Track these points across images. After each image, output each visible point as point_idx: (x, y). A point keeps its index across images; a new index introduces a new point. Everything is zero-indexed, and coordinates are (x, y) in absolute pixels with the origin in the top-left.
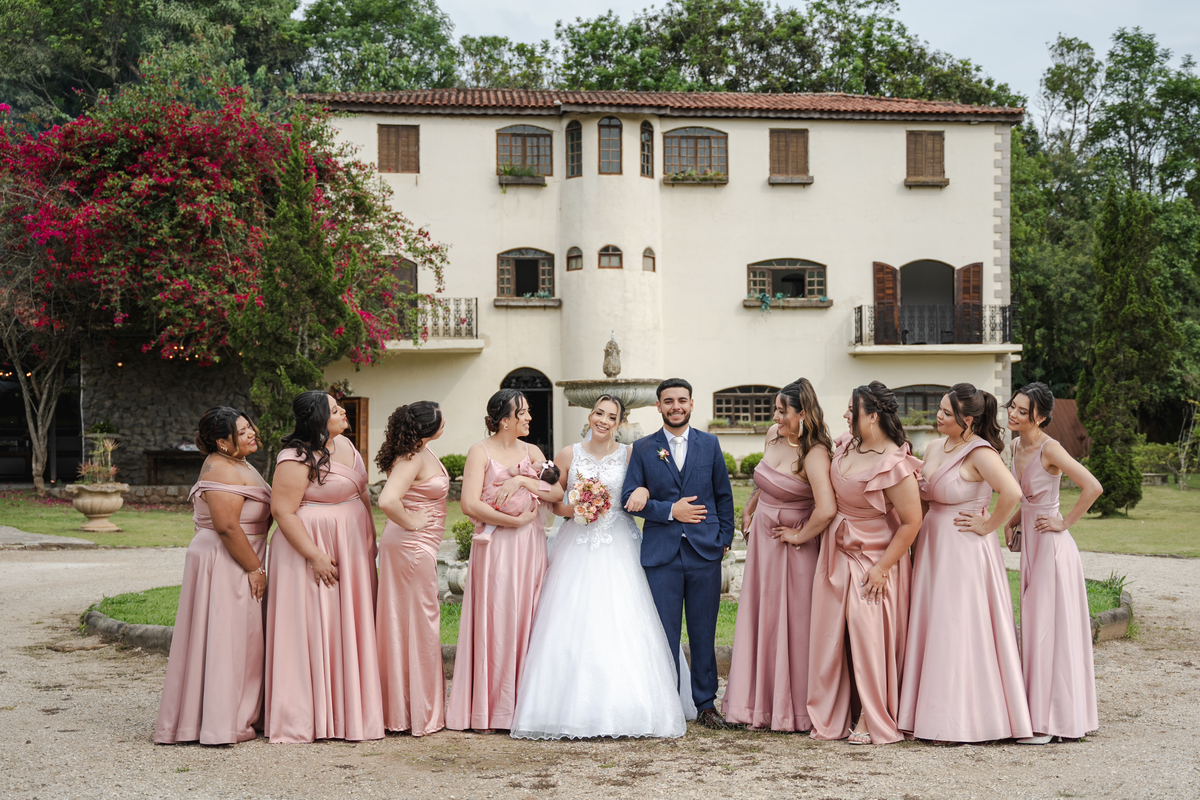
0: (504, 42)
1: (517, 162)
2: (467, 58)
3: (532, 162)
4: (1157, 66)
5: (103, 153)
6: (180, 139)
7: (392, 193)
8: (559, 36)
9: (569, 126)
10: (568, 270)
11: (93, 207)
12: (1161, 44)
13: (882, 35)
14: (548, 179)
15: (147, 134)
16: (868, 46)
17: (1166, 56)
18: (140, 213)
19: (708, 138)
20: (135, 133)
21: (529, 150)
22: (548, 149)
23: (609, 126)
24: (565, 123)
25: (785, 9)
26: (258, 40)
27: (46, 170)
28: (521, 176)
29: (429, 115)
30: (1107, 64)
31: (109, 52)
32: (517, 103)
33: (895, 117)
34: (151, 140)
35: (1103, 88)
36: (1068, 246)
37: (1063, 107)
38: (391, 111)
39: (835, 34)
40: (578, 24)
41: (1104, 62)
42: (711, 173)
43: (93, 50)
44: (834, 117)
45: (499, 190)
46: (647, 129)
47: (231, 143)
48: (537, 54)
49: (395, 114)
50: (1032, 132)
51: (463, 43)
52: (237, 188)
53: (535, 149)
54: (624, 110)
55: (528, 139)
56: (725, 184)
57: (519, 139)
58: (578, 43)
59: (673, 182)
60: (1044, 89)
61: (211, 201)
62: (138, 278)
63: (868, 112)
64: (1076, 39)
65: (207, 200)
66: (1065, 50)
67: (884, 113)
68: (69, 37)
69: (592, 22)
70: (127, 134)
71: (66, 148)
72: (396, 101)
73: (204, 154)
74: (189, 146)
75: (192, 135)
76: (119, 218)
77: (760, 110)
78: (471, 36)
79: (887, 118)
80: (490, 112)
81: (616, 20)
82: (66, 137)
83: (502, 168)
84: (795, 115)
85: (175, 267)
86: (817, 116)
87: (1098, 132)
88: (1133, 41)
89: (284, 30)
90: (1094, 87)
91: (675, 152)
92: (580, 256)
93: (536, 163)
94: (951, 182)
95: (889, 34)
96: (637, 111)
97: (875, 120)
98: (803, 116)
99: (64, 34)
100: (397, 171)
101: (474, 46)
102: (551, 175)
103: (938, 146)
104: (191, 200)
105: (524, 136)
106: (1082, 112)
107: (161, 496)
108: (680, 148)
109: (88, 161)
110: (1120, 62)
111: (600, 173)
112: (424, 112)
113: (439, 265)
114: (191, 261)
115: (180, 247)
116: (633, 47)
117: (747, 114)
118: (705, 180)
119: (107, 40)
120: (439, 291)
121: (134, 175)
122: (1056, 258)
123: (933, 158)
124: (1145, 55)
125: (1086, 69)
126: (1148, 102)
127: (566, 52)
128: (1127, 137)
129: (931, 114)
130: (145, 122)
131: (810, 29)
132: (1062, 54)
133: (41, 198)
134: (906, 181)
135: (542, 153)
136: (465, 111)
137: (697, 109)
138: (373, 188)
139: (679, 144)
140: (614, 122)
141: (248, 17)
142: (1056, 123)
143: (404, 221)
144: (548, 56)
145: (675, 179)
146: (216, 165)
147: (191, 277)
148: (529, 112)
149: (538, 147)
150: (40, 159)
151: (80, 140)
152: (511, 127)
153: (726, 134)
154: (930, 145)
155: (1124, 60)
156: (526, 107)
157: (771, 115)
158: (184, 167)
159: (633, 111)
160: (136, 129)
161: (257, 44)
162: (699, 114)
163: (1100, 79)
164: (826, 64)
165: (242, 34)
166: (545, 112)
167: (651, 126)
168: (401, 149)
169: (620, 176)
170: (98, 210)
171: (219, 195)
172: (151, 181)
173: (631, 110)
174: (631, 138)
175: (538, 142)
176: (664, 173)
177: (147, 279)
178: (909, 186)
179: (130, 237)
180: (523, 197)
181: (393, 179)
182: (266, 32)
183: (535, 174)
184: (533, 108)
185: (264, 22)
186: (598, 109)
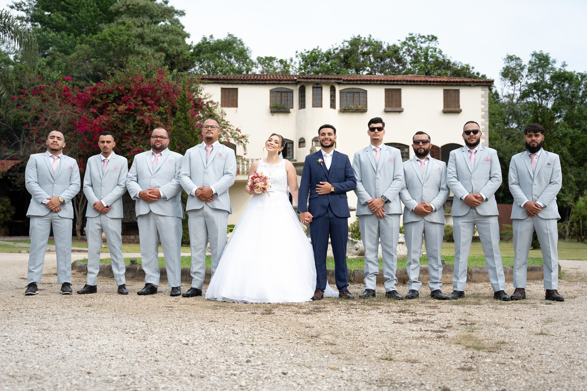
0: (274, 59)
1: (278, 103)
2: (259, 65)
3: (285, 103)
4: (550, 66)
5: (108, 97)
6: (138, 90)
7: (226, 115)
8: (297, 56)
9: (300, 88)
10: (299, 147)
11: (102, 118)
12: (552, 57)
13: (432, 54)
14: (291, 110)
15: (126, 89)
16: (426, 58)
17: (554, 62)
18: (122, 121)
19: (359, 92)
20: (121, 88)
21: (283, 98)
22: (291, 97)
23: (317, 87)
24: (298, 87)
25: (391, 44)
26: (174, 59)
27: (86, 103)
28: (280, 109)
29: (242, 84)
30: (528, 66)
31: (116, 65)
32: (279, 78)
33: (438, 83)
34: (127, 91)
35: (527, 76)
36: (513, 141)
37: (510, 84)
38: (226, 82)
39: (412, 54)
40: (305, 52)
41: (527, 65)
42: (360, 107)
43: (110, 64)
44: (412, 83)
45: (270, 115)
46: (333, 90)
47: (159, 92)
48: (288, 63)
49: (228, 83)
50: (496, 94)
51: (258, 59)
52: (162, 110)
53: (286, 97)
54: (323, 81)
55: (283, 93)
56: (366, 112)
57: (279, 93)
58: (304, 59)
59: (344, 111)
60: (501, 77)
61: (150, 115)
62: (120, 147)
63: (427, 81)
64: (514, 55)
65: (149, 114)
66: (510, 60)
67: (434, 82)
68: (100, 59)
69: (311, 51)
70: (118, 89)
71: (93, 95)
72: (228, 78)
73: (148, 96)
74: (142, 93)
75: (143, 88)
76: (113, 123)
77: (381, 81)
78: (261, 57)
79: (435, 84)
80: (267, 82)
81: (321, 50)
82: (94, 90)
83: (272, 105)
84: (395, 83)
85: (135, 142)
86: (405, 83)
87: (525, 95)
88: (540, 56)
89: (185, 55)
90: (523, 76)
91: (345, 98)
92: (304, 142)
93: (286, 103)
94: (463, 110)
95: (435, 53)
96: (329, 81)
97: (430, 85)
98: (399, 83)
99: (98, 58)
100: (229, 107)
101: (262, 60)
102: (292, 108)
103: (457, 96)
104: (142, 115)
105: (281, 92)
106: (518, 85)
107: (127, 240)
108: (347, 97)
109: (102, 100)
110: (534, 65)
111: (313, 107)
112: (240, 82)
113: (245, 143)
114: (141, 140)
115: (138, 134)
116: (328, 61)
117: (375, 82)
118: (357, 110)
119: (115, 60)
120: (245, 154)
121: (119, 105)
122: (508, 146)
123: (455, 101)
124: (545, 62)
125: (519, 68)
126: (546, 82)
127: (300, 63)
128: (537, 97)
129: (454, 82)
130: (125, 84)
131: (402, 52)
132: (509, 62)
133: (83, 115)
134: (443, 110)
135: (289, 99)
136: (257, 82)
137: (354, 80)
138: (218, 112)
139: (347, 95)
140: (319, 86)
141: (171, 50)
142: (506, 91)
143: (230, 126)
144: (292, 64)
145: (345, 110)
146: (153, 100)
147: (141, 146)
148: (284, 82)
149: (287, 97)
150: (83, 100)
151: (99, 92)
152: (276, 88)
153: (366, 91)
154: (453, 95)
155: (535, 64)
156: (282, 80)
157: (385, 83)
158: (140, 101)
159: (327, 81)
160: (121, 86)
161: (174, 61)
162: (355, 82)
163: (525, 72)
164: (409, 66)
165: (168, 57)
166: (290, 82)
167: (335, 88)
168: (230, 98)
169: (321, 108)
170: (105, 119)
171: (154, 113)
172: (126, 107)
173: (326, 81)
174: (326, 93)
175: (287, 95)
176: (340, 107)
177: (123, 147)
178: (445, 112)
179: (117, 130)
180: (280, 118)
181: (227, 110)
182: (178, 56)
183: (286, 108)
184: (285, 80)
185: (177, 52)
186: (312, 80)
